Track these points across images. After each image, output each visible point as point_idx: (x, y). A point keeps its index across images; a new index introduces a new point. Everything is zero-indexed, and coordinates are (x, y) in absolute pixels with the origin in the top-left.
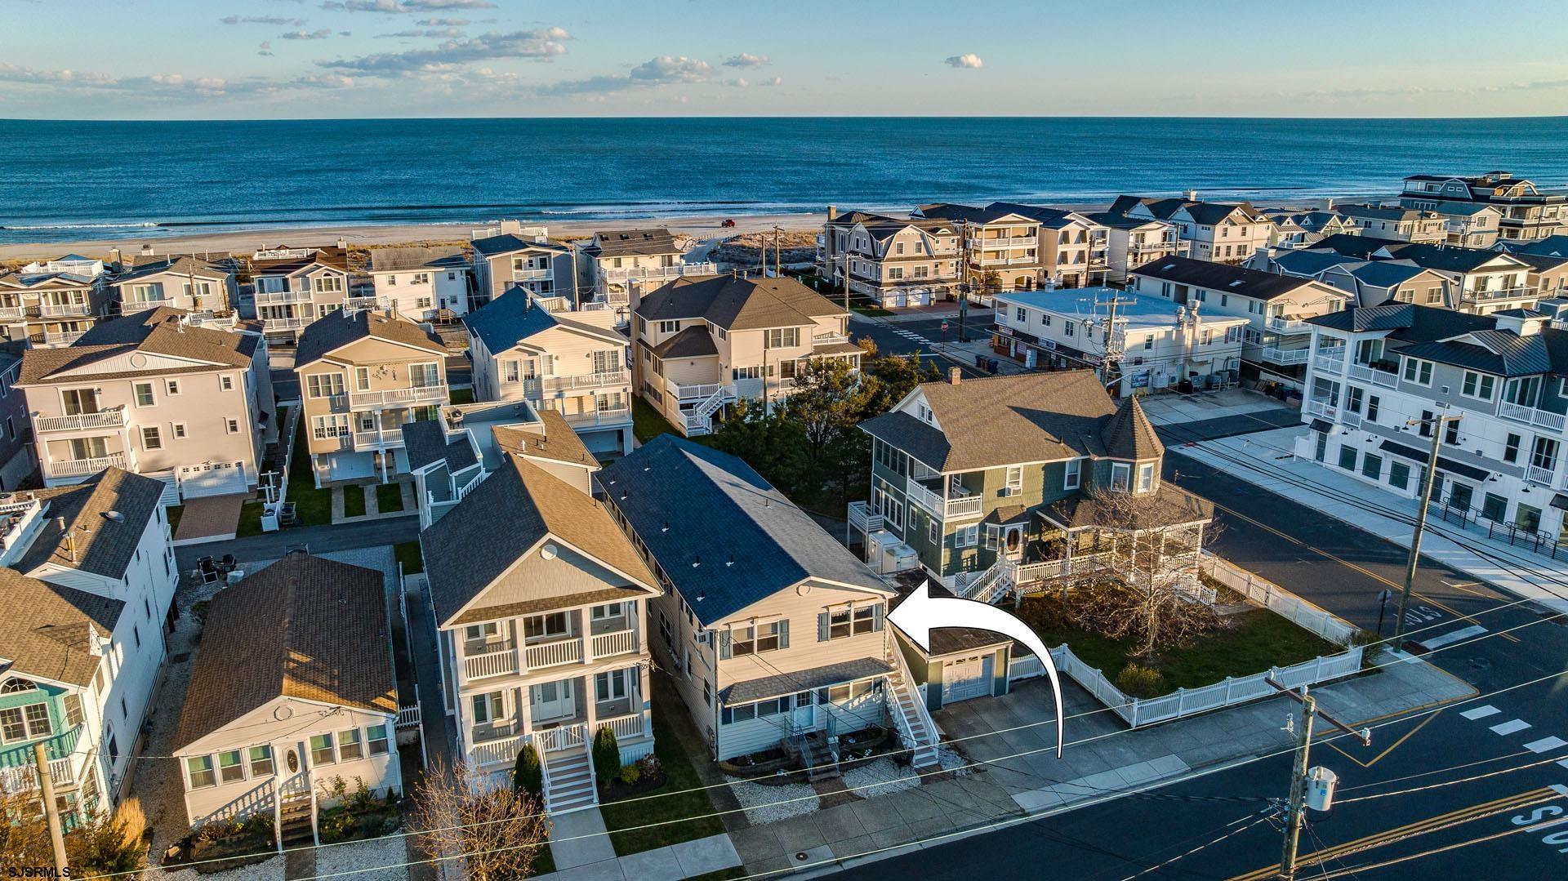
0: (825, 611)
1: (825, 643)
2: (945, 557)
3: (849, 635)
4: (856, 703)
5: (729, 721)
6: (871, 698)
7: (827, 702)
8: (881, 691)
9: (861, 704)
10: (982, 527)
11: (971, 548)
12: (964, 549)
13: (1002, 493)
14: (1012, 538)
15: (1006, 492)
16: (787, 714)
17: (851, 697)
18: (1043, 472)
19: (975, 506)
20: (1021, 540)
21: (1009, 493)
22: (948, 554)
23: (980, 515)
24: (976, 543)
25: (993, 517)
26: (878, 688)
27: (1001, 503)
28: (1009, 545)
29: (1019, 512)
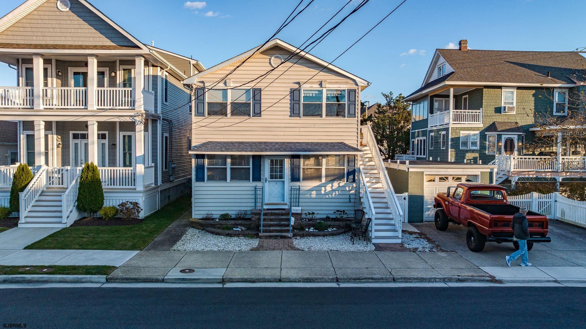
0: (297, 86)
1: (296, 120)
2: (451, 156)
3: (321, 115)
4: (329, 188)
5: (203, 180)
6: (344, 186)
7: (298, 180)
8: (354, 181)
9: (333, 190)
10: (483, 136)
11: (473, 151)
12: (467, 151)
13: (498, 110)
14: (509, 146)
15: (502, 109)
16: (259, 184)
17: (324, 180)
18: (533, 98)
19: (475, 118)
20: (516, 148)
21: (505, 109)
22: (454, 153)
23: (480, 125)
24: (478, 148)
25: (492, 127)
26: (351, 177)
27: (498, 118)
28: (506, 151)
29: (514, 126)
